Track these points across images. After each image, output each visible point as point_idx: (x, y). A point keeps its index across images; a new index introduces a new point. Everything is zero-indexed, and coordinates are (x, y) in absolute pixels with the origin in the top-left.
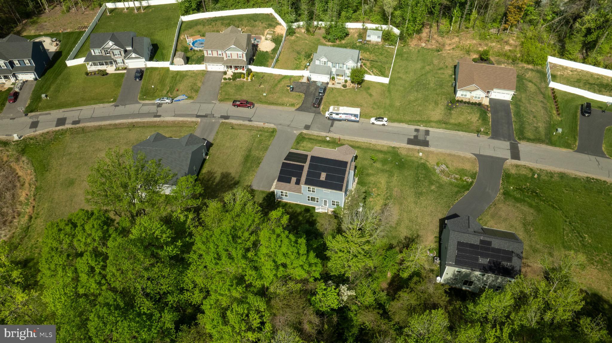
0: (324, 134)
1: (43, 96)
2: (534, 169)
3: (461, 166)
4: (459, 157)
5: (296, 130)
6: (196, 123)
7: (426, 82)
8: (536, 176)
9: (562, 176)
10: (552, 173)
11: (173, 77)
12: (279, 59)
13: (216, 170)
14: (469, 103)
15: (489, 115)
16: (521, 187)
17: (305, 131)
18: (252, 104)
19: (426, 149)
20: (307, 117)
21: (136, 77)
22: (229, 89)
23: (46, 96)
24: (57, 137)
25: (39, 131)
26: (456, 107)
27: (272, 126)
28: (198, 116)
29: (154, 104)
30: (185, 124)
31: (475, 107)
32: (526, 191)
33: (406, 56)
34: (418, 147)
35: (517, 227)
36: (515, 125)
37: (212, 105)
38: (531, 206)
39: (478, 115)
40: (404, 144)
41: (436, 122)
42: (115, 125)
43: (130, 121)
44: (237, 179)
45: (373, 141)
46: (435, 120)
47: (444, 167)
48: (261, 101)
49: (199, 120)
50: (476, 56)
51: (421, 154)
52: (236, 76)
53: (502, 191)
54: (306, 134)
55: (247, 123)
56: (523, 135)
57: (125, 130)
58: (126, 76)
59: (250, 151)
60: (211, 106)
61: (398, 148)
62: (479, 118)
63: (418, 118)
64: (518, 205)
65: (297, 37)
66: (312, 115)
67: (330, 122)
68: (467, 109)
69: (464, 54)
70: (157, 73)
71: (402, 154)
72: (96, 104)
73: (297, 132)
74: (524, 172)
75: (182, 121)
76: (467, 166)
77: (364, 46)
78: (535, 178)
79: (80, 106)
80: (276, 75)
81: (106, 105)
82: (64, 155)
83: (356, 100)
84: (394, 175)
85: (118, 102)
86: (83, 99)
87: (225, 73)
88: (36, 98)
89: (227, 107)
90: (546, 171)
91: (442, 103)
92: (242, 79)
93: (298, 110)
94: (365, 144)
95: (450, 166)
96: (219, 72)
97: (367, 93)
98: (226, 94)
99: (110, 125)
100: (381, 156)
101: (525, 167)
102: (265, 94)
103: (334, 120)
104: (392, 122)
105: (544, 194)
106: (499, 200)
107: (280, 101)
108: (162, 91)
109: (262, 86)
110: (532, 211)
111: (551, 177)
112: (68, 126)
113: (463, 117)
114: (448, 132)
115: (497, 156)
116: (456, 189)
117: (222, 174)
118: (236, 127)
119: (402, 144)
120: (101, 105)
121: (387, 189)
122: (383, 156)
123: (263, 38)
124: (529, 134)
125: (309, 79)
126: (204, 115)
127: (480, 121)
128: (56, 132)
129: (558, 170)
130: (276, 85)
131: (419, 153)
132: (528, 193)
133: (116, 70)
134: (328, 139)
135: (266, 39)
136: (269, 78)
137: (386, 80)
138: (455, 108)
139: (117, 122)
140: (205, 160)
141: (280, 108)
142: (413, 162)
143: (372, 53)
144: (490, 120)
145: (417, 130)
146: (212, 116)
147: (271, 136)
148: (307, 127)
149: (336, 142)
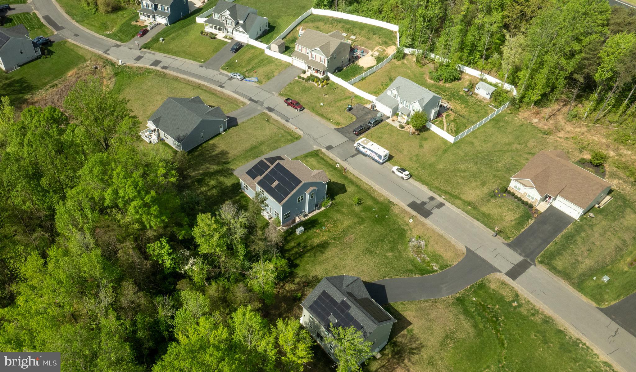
0: (338, 160)
1: (161, 39)
2: (520, 296)
3: (440, 250)
4: (449, 242)
5: (317, 145)
6: (244, 104)
7: (496, 159)
8: (515, 304)
9: (547, 321)
10: (538, 312)
11: (261, 60)
12: (367, 78)
13: (220, 145)
14: (519, 199)
15: (531, 222)
16: (486, 304)
17: (324, 150)
18: (302, 109)
19: (422, 219)
20: (338, 139)
21: (232, 49)
22: (296, 87)
23: (163, 40)
24: (144, 73)
25: (139, 64)
26: (502, 197)
27: (301, 133)
28: (251, 99)
29: (227, 76)
30: (236, 101)
31: (523, 207)
32: (488, 311)
33: (502, 124)
34: (414, 213)
35: (436, 333)
36: (551, 246)
37: (270, 95)
38: (475, 326)
39: (517, 216)
40: (404, 204)
41: (464, 202)
42: (188, 81)
43: (200, 82)
44: (230, 160)
45: (377, 187)
46: (466, 199)
47: (422, 243)
48: (313, 109)
49: (248, 102)
50: (587, 156)
51: (411, 221)
52: (311, 78)
53: (458, 295)
54: (322, 153)
55: (283, 121)
56: (551, 260)
57: (191, 88)
58: (227, 45)
59: (261, 143)
61: (394, 205)
62: (515, 220)
63: (448, 188)
64: (462, 317)
65: (403, 63)
66: (346, 139)
67: (355, 152)
68: (511, 205)
69: (575, 149)
70: (253, 51)
71: (392, 211)
72: (190, 59)
73: (315, 148)
74: (505, 293)
75: (236, 98)
76: (447, 256)
77: (466, 97)
78: (512, 305)
79: (178, 56)
80: (349, 91)
81: (196, 63)
82: (137, 88)
83: (401, 144)
84: (364, 224)
85: (206, 63)
86: (184, 52)
87: (304, 72)
88: (155, 40)
89: (279, 103)
90: (534, 306)
91: (490, 187)
92: (314, 83)
93: (337, 130)
94: (367, 186)
95: (429, 246)
96: (301, 69)
97: (420, 143)
98: (290, 91)
99: (184, 79)
100: (369, 202)
101: (512, 289)
102: (322, 104)
103: (360, 152)
104: (416, 180)
105: (505, 325)
106: (444, 301)
107: (330, 116)
108: (243, 68)
109: (327, 96)
110: (471, 331)
111: (533, 315)
112: (158, 68)
113: (499, 210)
114: (464, 215)
115: (492, 263)
116: (410, 267)
117: (223, 151)
118: (271, 121)
119: (402, 203)
120: (192, 62)
121: (344, 231)
122: (372, 203)
123: (370, 53)
124: (560, 263)
125: (374, 106)
126: (256, 100)
127: (513, 223)
128: (147, 69)
129: (549, 311)
130: (341, 100)
131: (410, 218)
132: (488, 315)
133: (224, 37)
134: (338, 166)
135: (372, 56)
136: (340, 91)
137: (451, 139)
138: (499, 197)
139: (191, 79)
140: (220, 134)
141: (323, 121)
142: (395, 222)
143: (467, 107)
144: (526, 228)
145: (432, 199)
146: (262, 104)
147: (292, 141)
148: (329, 148)
149: (341, 172)
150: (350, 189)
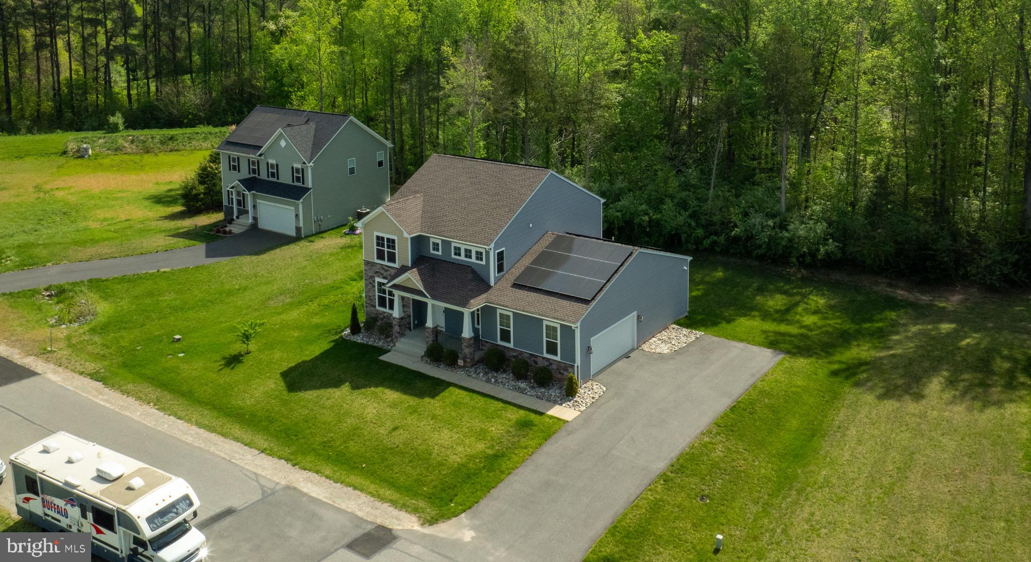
17: (406, 523)
73: (462, 529)
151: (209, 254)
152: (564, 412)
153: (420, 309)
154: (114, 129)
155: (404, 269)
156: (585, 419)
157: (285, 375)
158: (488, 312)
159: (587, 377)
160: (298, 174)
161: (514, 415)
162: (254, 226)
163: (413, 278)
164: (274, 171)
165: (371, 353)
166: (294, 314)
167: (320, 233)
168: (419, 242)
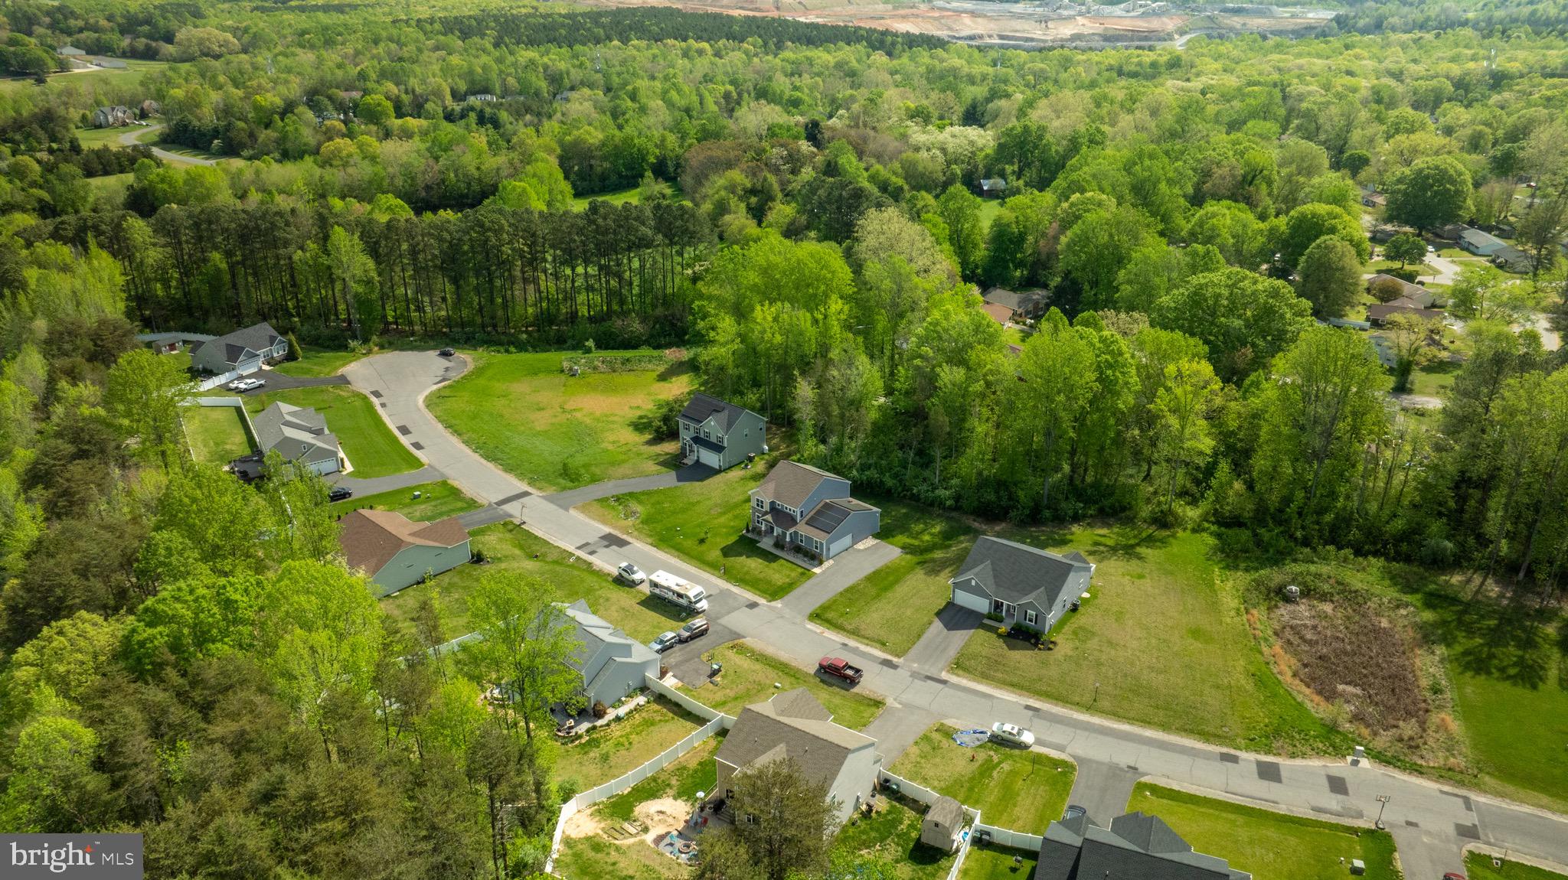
5: (776, 607)
6: (951, 670)
17: (762, 601)
27: (812, 627)
28: (944, 682)
30: (973, 675)
34: (624, 537)
37: (904, 697)
42: (1130, 722)
43: (1096, 720)
48: (798, 673)
49: (944, 675)
54: (765, 597)
55: (853, 644)
60: (906, 697)
61: (651, 543)
66: (724, 622)
73: (778, 604)
74: (545, 484)
75: (978, 680)
81: (1160, 782)
85: (1131, 782)
89: (874, 680)
100: (687, 543)
101: (532, 486)
102: (778, 685)
107: (757, 665)
108: (1013, 772)
115: (546, 502)
118: (877, 643)
119: (638, 545)
122: (683, 544)
126: (930, 683)
130: (736, 698)
139: (1128, 728)
145: (592, 553)
146: (915, 675)
147: (825, 608)
148: (753, 605)
149: (728, 574)
150: (715, 554)
151: (679, 480)
152: (817, 570)
153: (772, 529)
154: (588, 351)
155: (766, 513)
156: (824, 572)
157: (722, 549)
158: (796, 533)
159: (828, 559)
160: (721, 440)
161: (800, 570)
162: (698, 461)
163: (769, 517)
164: (708, 435)
165: (753, 542)
166: (722, 520)
167: (730, 468)
168: (772, 503)
